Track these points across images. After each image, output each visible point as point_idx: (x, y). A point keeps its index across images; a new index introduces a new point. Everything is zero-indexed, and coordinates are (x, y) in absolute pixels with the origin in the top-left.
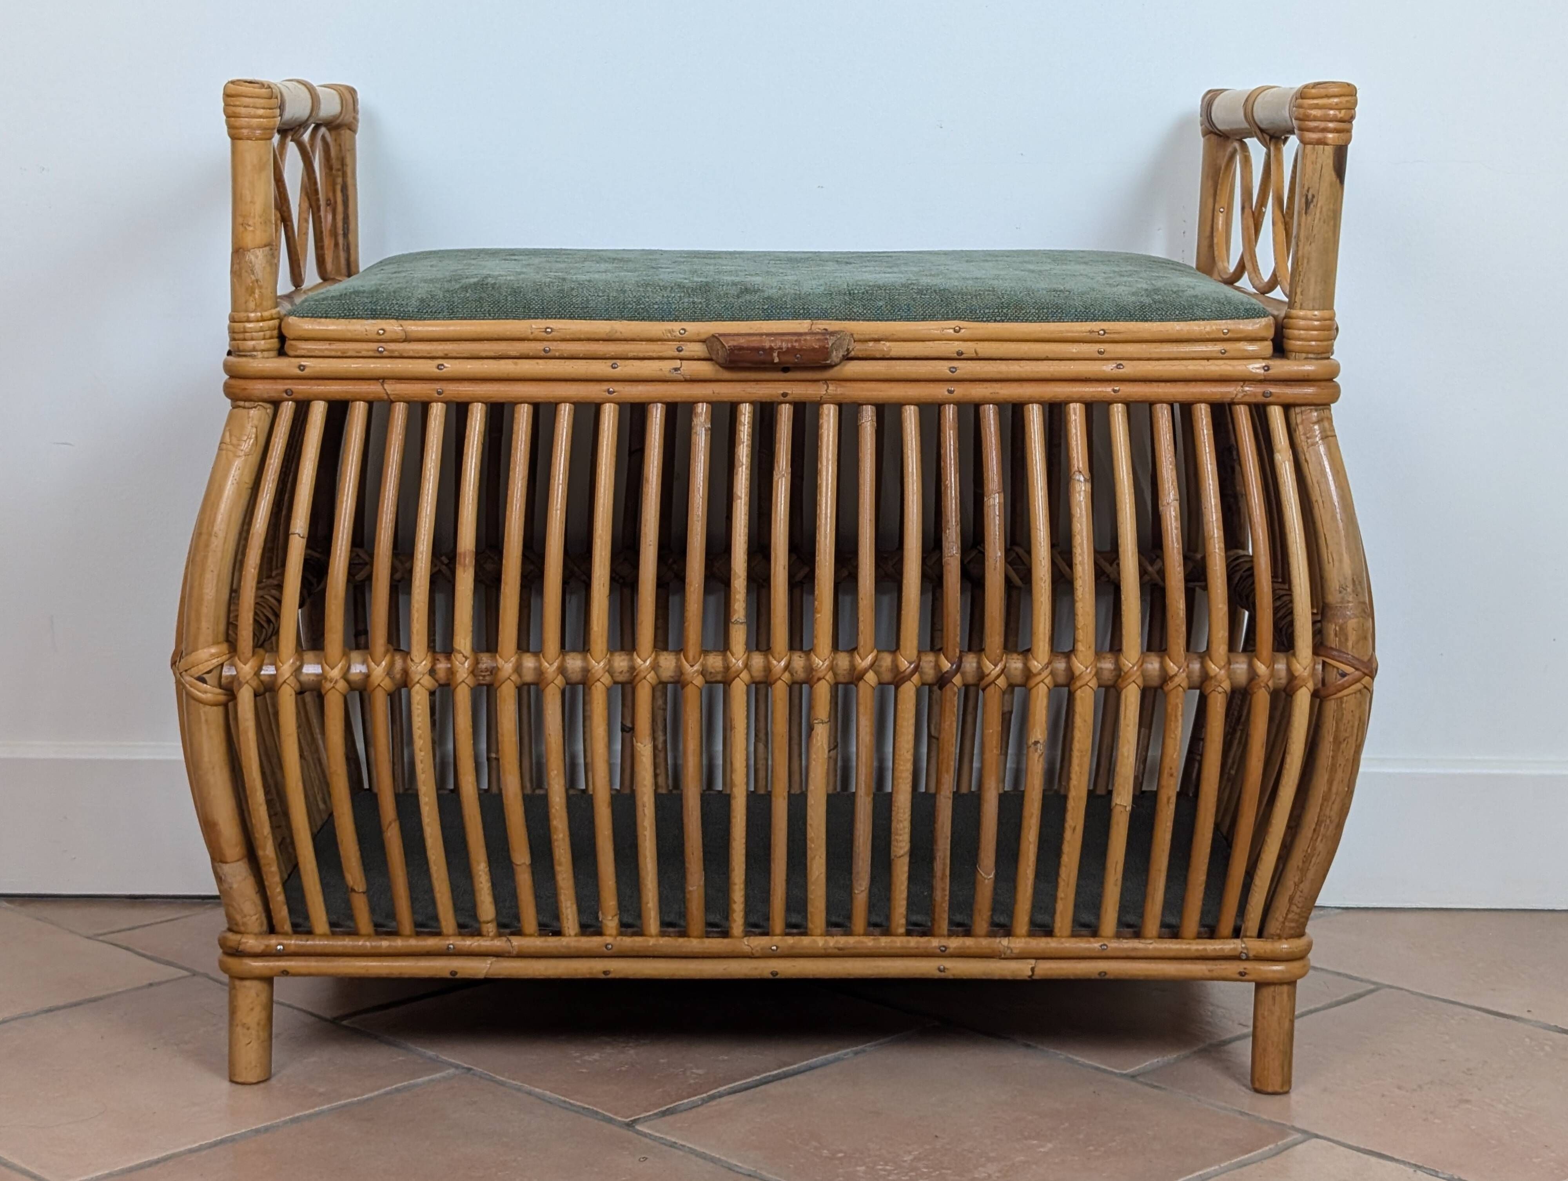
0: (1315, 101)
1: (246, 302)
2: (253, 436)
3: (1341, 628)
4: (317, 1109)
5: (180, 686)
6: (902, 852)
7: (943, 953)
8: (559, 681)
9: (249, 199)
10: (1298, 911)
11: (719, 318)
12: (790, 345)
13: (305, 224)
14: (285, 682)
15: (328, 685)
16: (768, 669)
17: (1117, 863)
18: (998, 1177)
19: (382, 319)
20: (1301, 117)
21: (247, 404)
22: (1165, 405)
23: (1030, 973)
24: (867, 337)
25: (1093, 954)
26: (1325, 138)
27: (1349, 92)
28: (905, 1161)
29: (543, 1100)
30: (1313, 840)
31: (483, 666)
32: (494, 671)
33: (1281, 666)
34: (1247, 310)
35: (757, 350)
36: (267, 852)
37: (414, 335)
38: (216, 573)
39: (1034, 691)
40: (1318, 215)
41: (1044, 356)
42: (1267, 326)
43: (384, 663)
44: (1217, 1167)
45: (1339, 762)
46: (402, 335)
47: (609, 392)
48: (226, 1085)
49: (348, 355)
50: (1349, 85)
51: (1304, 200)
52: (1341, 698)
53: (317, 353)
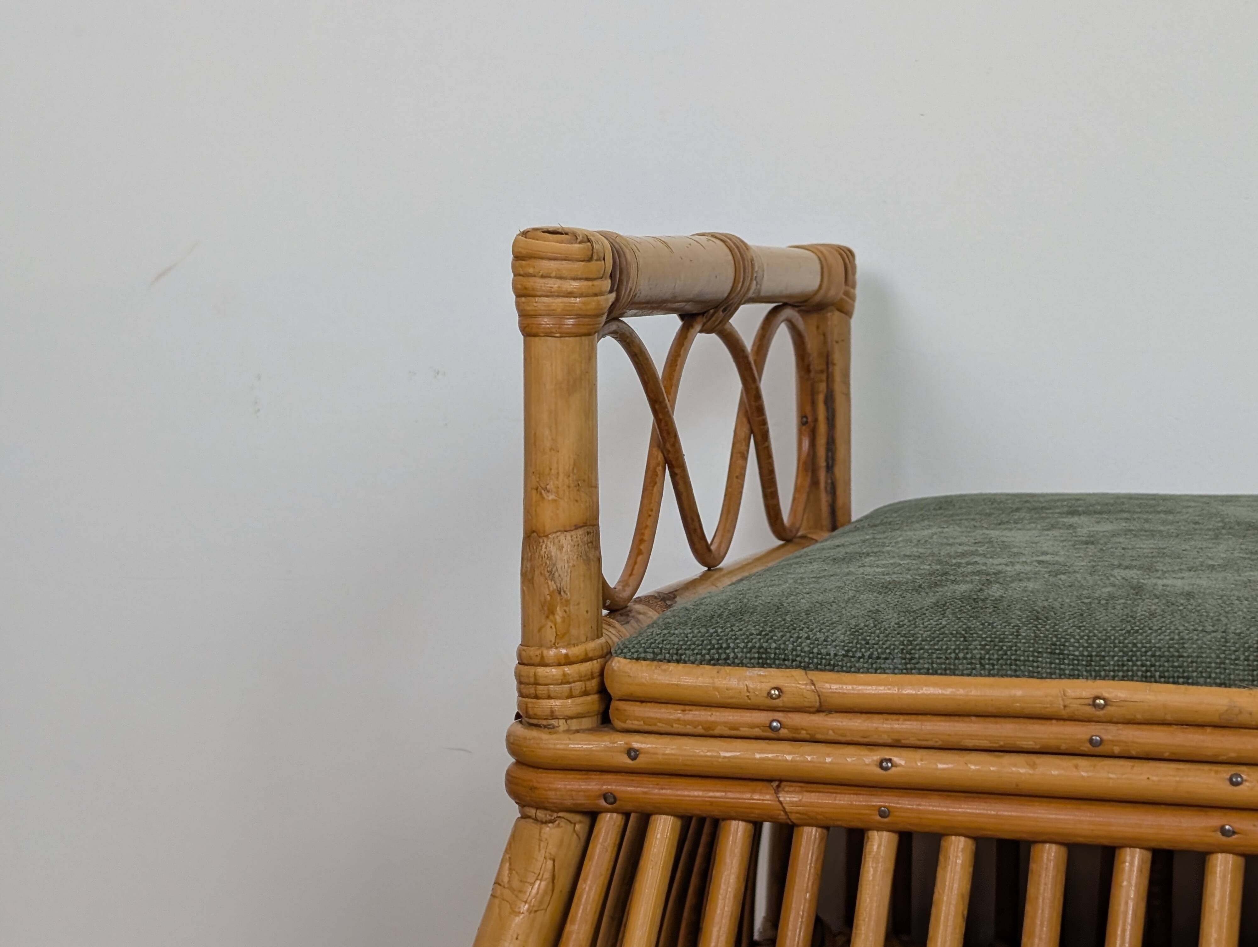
1: (540, 630)
2: (547, 875)
9: (548, 444)
13: (740, 462)
19: (778, 667)
21: (541, 814)
37: (836, 702)
46: (813, 700)
47: (1224, 832)
49: (716, 732)
53: (661, 727)
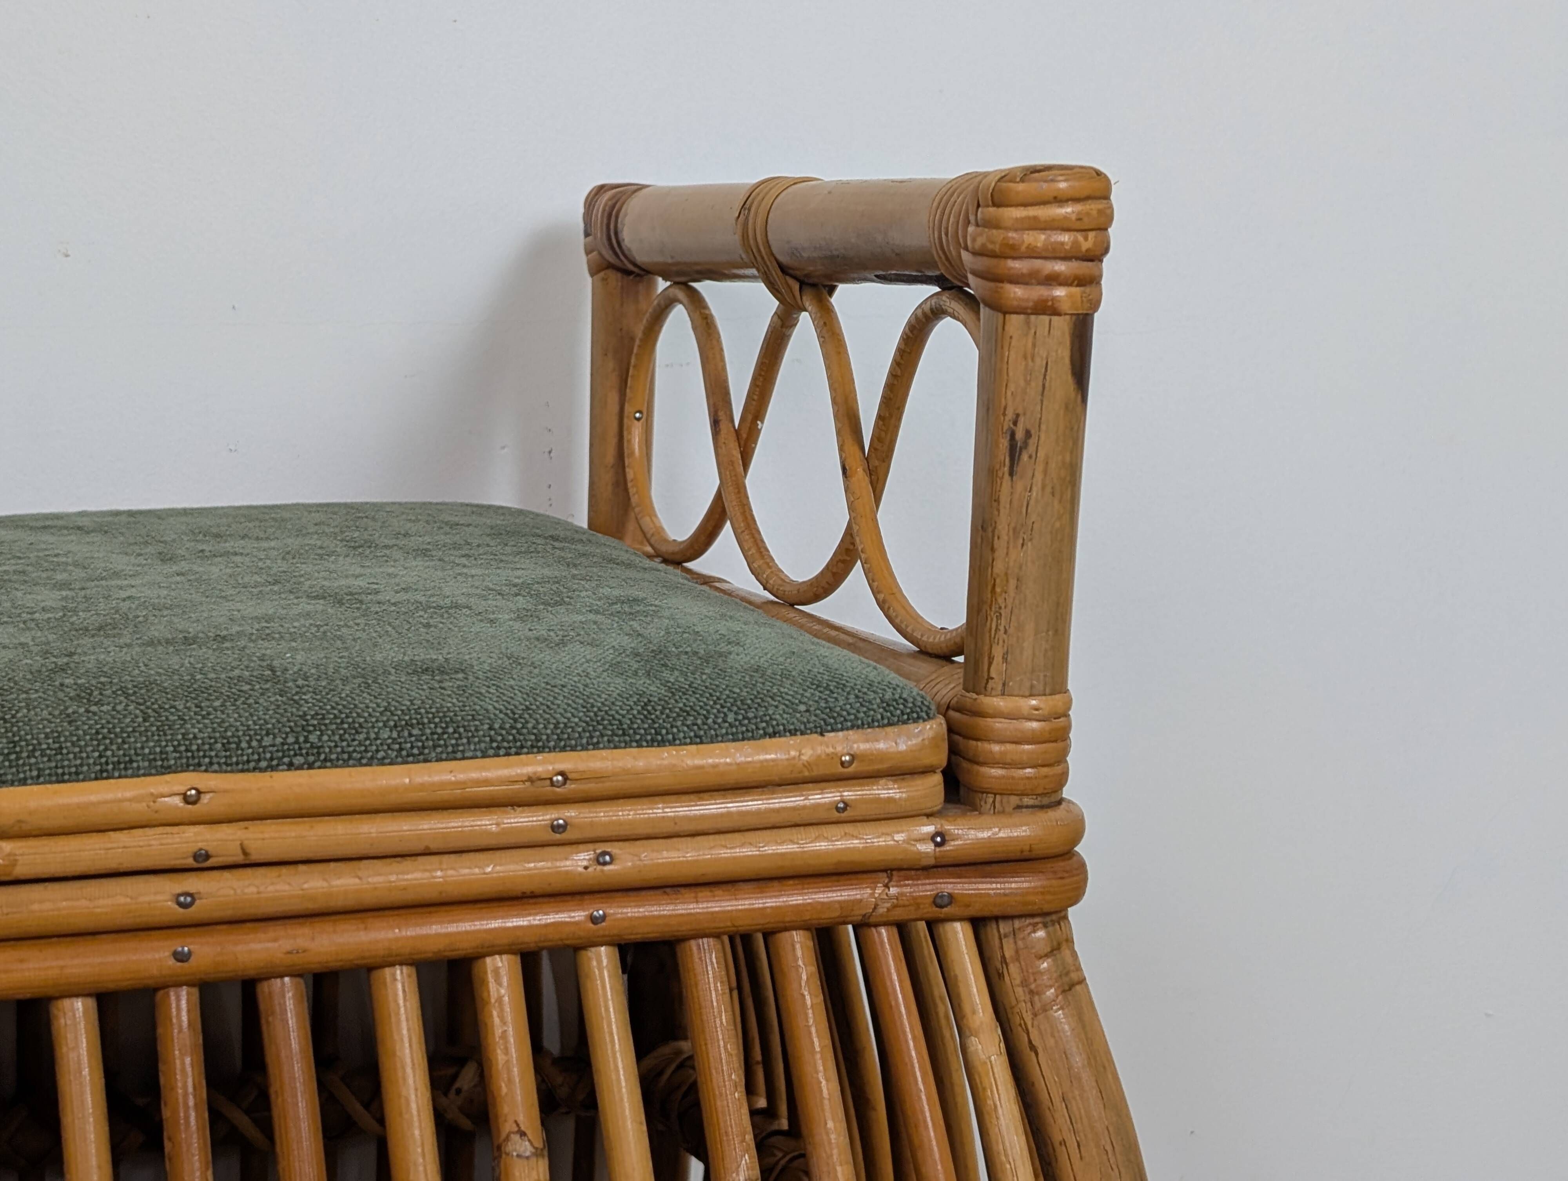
0: (1032, 212)
22: (712, 943)
26: (1051, 297)
27: (1095, 190)
34: (887, 705)
40: (1039, 476)
41: (419, 847)
42: (930, 742)
50: (1098, 173)
51: (1004, 443)
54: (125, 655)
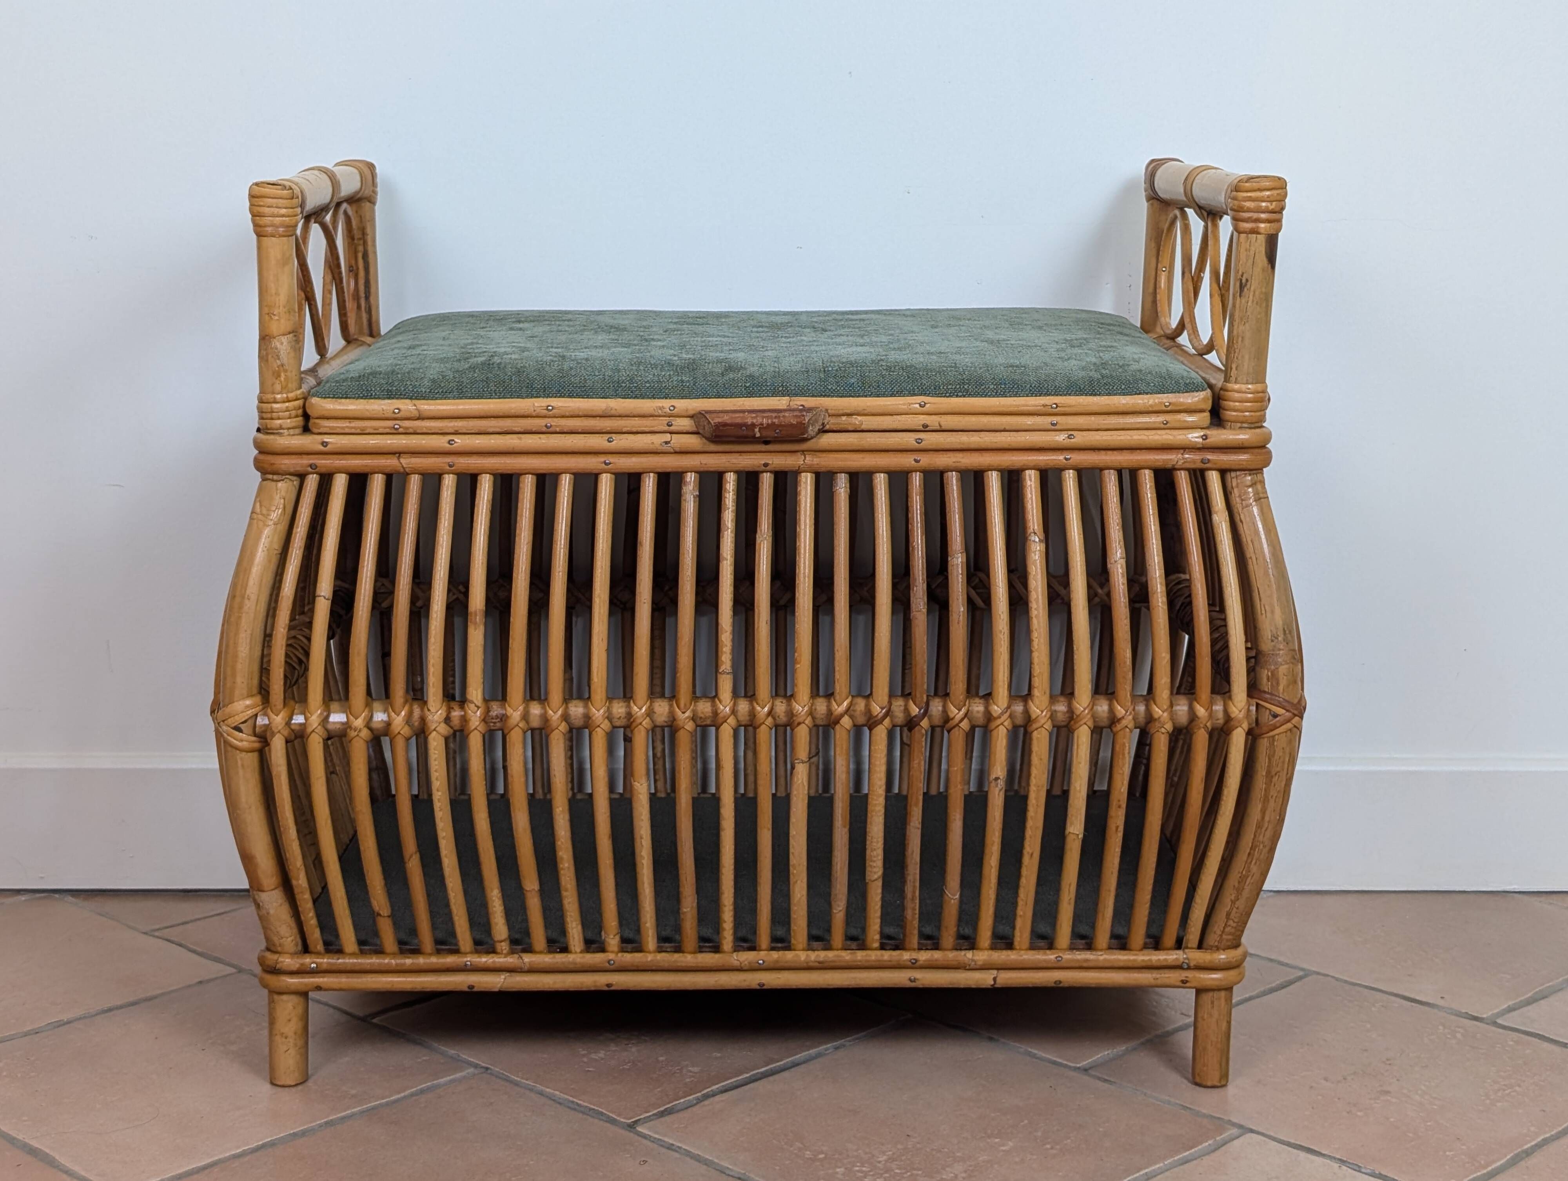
0: (1249, 194)
1: (273, 385)
2: (281, 506)
3: (1272, 673)
4: (349, 1112)
5: (219, 735)
6: (876, 877)
7: (914, 965)
8: (563, 727)
9: (273, 291)
10: (1235, 925)
11: (705, 395)
12: (770, 421)
13: (328, 296)
14: (313, 731)
15: (353, 734)
16: (752, 714)
17: (1070, 885)
18: (964, 1178)
19: (397, 398)
20: (1235, 208)
21: (275, 477)
22: (1112, 471)
23: (992, 983)
24: (841, 412)
25: (1050, 965)
26: (1258, 227)
27: (1280, 185)
28: (879, 1162)
29: (554, 1100)
30: (1248, 863)
31: (493, 713)
32: (504, 718)
33: (1218, 708)
34: (1186, 384)
35: (740, 426)
36: (300, 882)
37: (426, 414)
38: (249, 632)
39: (994, 733)
40: (1251, 297)
41: (1002, 428)
42: (1204, 400)
43: (403, 713)
44: (1162, 1165)
45: (1271, 794)
46: (416, 414)
47: (606, 464)
48: (267, 1087)
49: (367, 431)
50: (1279, 178)
51: (1238, 284)
52: (1273, 737)
53: (338, 431)
54: (905, 357)
